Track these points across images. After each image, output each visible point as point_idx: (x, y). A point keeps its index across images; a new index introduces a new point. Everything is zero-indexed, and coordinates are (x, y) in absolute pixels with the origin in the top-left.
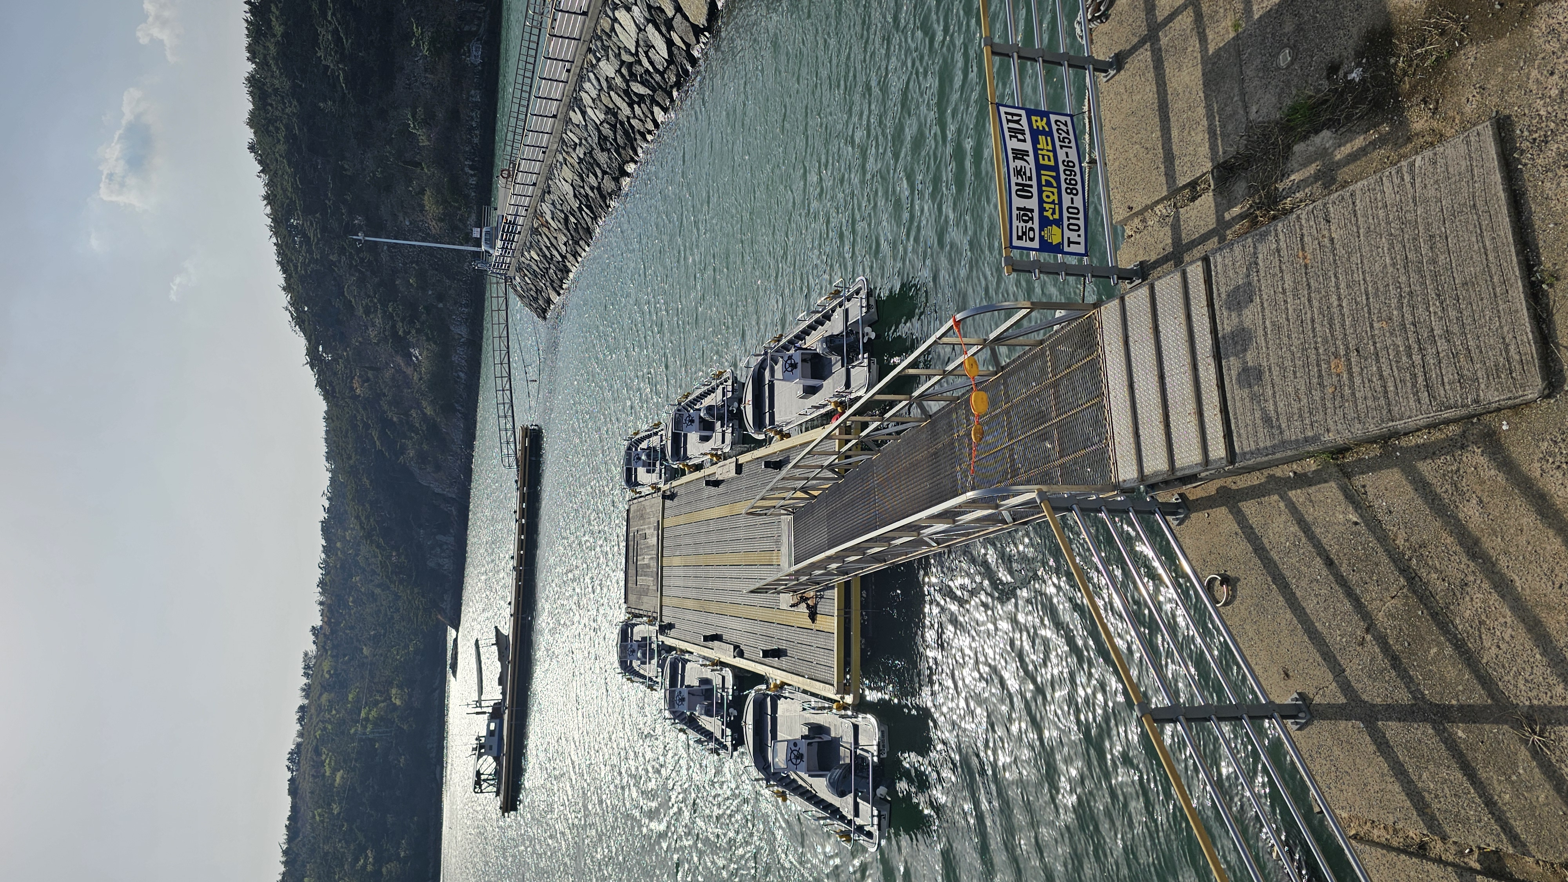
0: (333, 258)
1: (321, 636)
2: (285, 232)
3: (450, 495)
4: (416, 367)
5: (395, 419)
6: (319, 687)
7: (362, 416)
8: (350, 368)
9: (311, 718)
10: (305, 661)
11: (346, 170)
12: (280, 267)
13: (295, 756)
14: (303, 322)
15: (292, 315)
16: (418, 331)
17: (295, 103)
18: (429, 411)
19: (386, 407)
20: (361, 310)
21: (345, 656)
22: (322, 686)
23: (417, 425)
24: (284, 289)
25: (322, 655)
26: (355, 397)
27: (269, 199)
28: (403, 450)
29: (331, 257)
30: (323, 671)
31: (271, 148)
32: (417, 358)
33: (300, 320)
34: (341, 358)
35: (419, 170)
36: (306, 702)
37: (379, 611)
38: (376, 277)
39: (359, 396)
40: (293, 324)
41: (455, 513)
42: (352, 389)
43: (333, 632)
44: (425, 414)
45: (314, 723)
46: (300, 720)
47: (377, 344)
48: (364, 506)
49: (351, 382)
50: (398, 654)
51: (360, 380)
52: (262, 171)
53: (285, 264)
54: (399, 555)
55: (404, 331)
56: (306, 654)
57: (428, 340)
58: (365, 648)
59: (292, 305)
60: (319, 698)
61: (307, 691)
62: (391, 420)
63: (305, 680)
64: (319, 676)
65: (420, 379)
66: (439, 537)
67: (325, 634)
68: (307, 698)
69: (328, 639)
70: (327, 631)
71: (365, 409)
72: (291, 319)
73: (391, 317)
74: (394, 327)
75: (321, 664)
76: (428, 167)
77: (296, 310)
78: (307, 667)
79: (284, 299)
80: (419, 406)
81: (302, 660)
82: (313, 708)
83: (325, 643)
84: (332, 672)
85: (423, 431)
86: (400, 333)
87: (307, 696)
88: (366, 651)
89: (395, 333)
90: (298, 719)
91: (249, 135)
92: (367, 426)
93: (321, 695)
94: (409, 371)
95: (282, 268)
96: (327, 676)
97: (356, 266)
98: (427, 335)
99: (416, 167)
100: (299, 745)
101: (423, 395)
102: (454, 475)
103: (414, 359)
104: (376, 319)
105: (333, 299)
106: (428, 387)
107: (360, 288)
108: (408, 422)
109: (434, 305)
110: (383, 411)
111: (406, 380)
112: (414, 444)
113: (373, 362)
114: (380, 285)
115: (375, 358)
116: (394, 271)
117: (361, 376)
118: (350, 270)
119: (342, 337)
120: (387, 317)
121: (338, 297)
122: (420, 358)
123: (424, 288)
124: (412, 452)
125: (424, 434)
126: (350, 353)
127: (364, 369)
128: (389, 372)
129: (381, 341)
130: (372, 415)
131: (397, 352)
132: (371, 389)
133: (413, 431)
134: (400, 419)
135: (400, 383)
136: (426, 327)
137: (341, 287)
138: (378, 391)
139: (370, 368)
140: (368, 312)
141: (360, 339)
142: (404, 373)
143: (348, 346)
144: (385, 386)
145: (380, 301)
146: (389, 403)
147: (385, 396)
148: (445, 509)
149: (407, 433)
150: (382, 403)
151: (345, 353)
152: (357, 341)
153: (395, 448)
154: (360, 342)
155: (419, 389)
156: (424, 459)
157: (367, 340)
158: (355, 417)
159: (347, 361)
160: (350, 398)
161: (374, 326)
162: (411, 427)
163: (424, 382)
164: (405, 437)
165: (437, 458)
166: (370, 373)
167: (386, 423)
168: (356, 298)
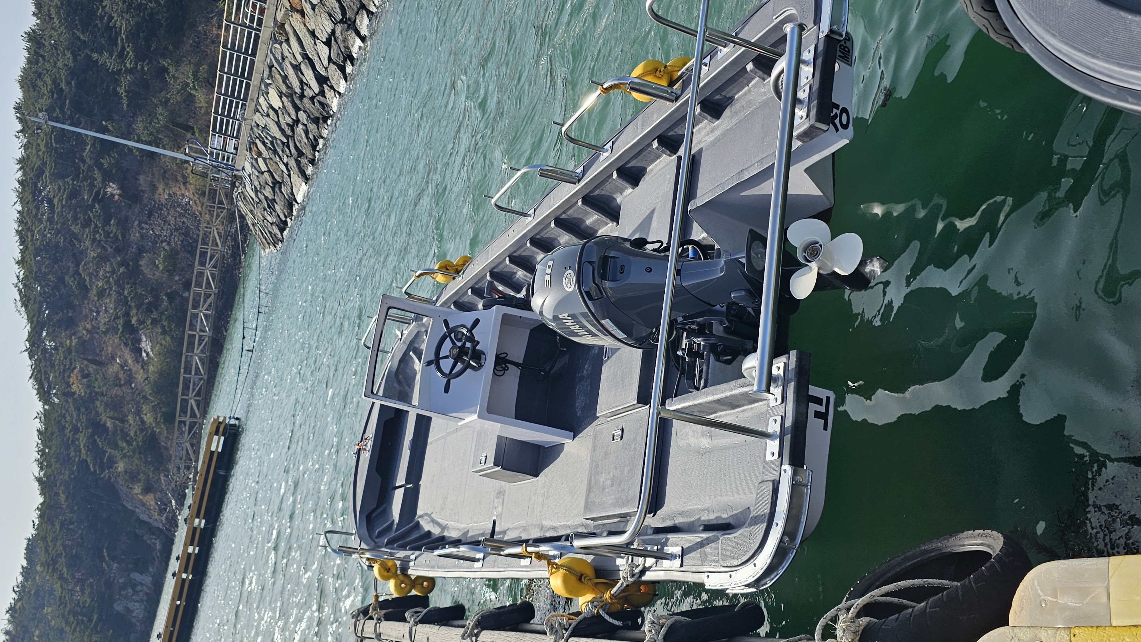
0: (76, 229)
2: (30, 198)
3: (156, 524)
4: (144, 365)
5: (109, 424)
8: (71, 359)
12: (17, 238)
14: (30, 300)
15: (20, 292)
16: (154, 322)
17: (69, 55)
18: (148, 418)
19: (101, 409)
20: (95, 292)
23: (132, 434)
24: (18, 263)
26: (67, 394)
27: (23, 162)
28: (112, 462)
29: (72, 228)
32: (148, 354)
33: (26, 300)
34: (63, 347)
38: (119, 255)
39: (74, 393)
40: (19, 304)
41: (158, 547)
42: (68, 385)
44: (143, 422)
47: (105, 333)
48: (53, 525)
49: (69, 377)
51: (79, 375)
52: (20, 132)
53: (23, 237)
54: (82, 590)
55: (138, 320)
57: (164, 333)
59: (22, 281)
62: (104, 425)
65: (146, 379)
66: (136, 576)
71: (78, 409)
72: (18, 298)
73: (126, 302)
74: (127, 314)
77: (25, 285)
80: (138, 412)
85: (137, 442)
86: (133, 322)
89: (127, 324)
92: (76, 430)
94: (136, 368)
95: (20, 238)
97: (100, 241)
98: (163, 327)
101: (145, 397)
102: (165, 500)
103: (144, 355)
104: (110, 303)
105: (67, 278)
106: (153, 390)
107: (98, 266)
108: (122, 431)
109: (178, 293)
110: (97, 413)
111: (130, 378)
112: (124, 456)
113: (98, 355)
114: (121, 264)
115: (101, 351)
116: (141, 250)
117: (82, 370)
118: (92, 244)
119: (70, 324)
120: (122, 301)
121: (73, 276)
122: (151, 353)
123: (171, 271)
124: (121, 467)
125: (138, 446)
126: (75, 341)
127: (86, 362)
128: (113, 369)
129: (111, 329)
130: (84, 418)
131: (126, 345)
132: (89, 386)
133: (127, 442)
134: (115, 426)
135: (122, 382)
136: (164, 317)
137: (78, 265)
138: (96, 390)
139: (93, 362)
140: (101, 294)
141: (89, 326)
142: (130, 370)
143: (74, 334)
144: (105, 384)
145: (117, 282)
146: (107, 405)
147: (102, 395)
148: (149, 542)
149: (120, 443)
150: (98, 403)
151: (68, 342)
152: (85, 328)
153: (102, 460)
154: (87, 330)
155: (143, 391)
156: (132, 476)
157: (95, 328)
158: (64, 416)
159: (69, 350)
160: (65, 394)
161: (106, 311)
162: (125, 436)
163: (149, 382)
164: (116, 447)
165: (149, 476)
166: (92, 368)
167: (98, 427)
168: (90, 277)
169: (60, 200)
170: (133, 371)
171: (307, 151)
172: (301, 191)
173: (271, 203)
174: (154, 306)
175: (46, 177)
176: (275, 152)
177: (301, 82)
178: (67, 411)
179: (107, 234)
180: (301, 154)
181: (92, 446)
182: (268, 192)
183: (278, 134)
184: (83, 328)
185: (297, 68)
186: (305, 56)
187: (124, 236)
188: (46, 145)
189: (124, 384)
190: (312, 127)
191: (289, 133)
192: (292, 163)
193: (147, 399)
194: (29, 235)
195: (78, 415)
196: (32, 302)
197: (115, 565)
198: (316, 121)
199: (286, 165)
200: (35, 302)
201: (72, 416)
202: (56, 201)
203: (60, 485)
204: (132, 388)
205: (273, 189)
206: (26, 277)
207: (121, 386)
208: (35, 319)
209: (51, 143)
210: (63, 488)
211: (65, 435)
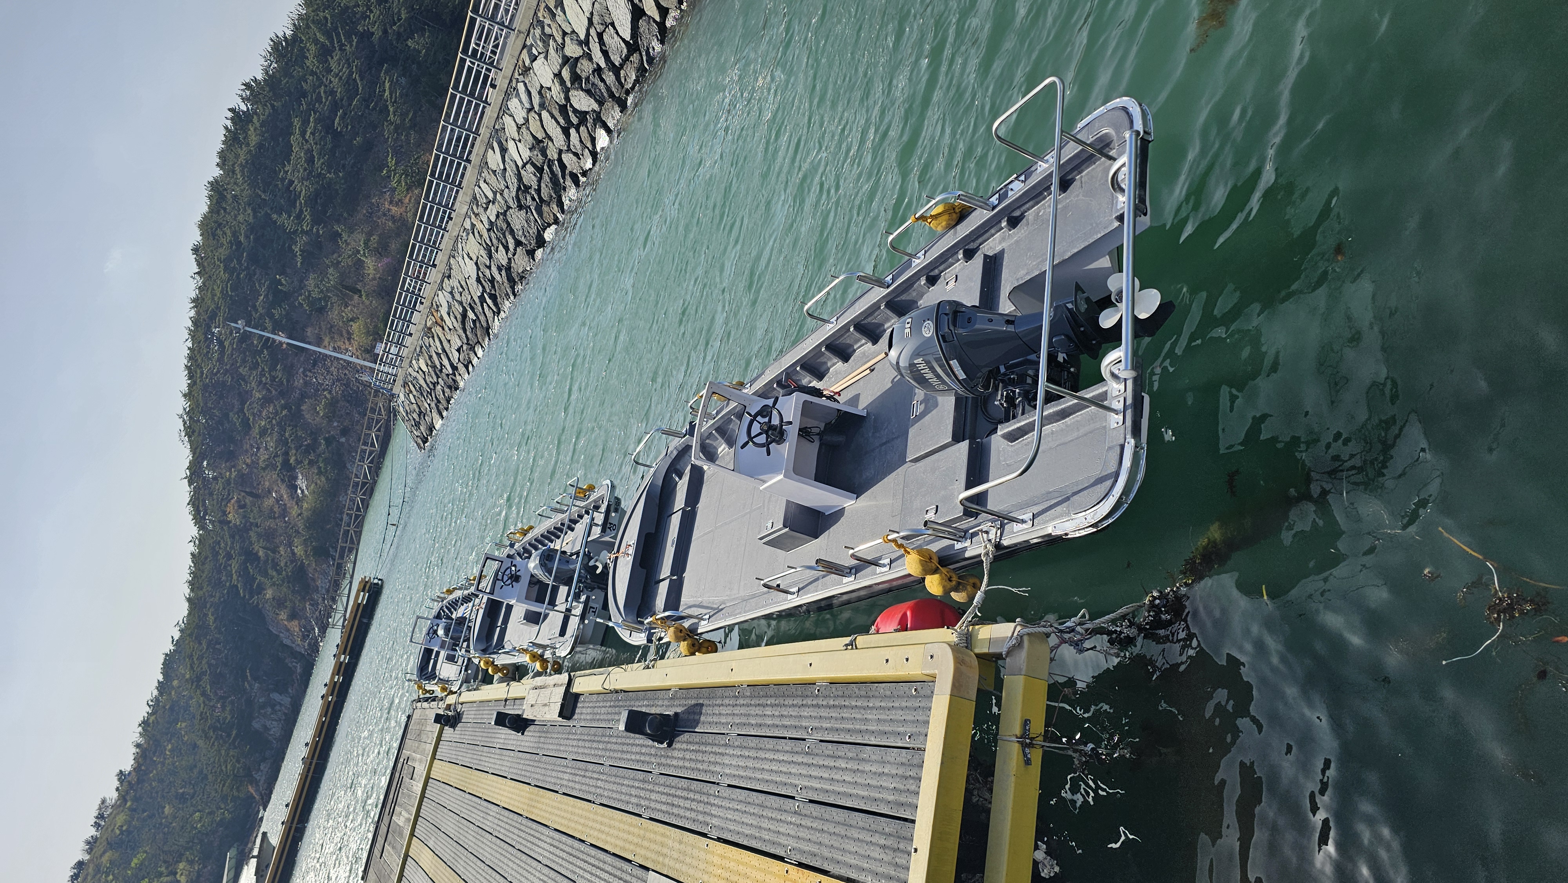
0: (243, 371)
1: (125, 784)
2: (202, 339)
3: (298, 649)
4: (299, 501)
5: (261, 553)
6: (105, 843)
8: (229, 490)
9: (86, 877)
10: (100, 809)
11: (282, 285)
12: (186, 372)
14: (194, 432)
15: (185, 423)
16: (311, 463)
17: (249, 211)
18: (299, 550)
19: (254, 539)
20: (257, 431)
21: (144, 811)
22: (108, 843)
23: (282, 564)
24: (185, 395)
25: (120, 806)
26: (224, 522)
27: (197, 302)
28: (261, 589)
29: (241, 370)
30: (115, 825)
31: (212, 252)
32: (303, 491)
33: (190, 431)
34: (223, 479)
35: (356, 297)
36: (87, 857)
37: (195, 766)
38: (283, 399)
39: (230, 522)
40: (183, 434)
41: (299, 670)
42: (225, 513)
43: (140, 781)
44: (294, 554)
46: (74, 878)
47: (264, 469)
48: (200, 644)
49: (226, 506)
50: (200, 821)
51: (236, 506)
52: (196, 274)
53: (192, 371)
54: (223, 707)
55: (296, 459)
56: (103, 801)
57: (320, 474)
58: (167, 807)
59: (188, 413)
60: (101, 856)
61: (92, 844)
62: (256, 554)
63: (93, 832)
64: (110, 830)
65: (300, 515)
66: (275, 696)
67: (130, 783)
68: (89, 853)
69: (131, 788)
70: (134, 779)
71: (232, 537)
72: (182, 429)
73: (286, 443)
74: (286, 454)
75: (115, 817)
76: (367, 295)
77: (191, 418)
78: (100, 816)
79: (180, 404)
80: (290, 544)
81: (97, 807)
82: (91, 866)
83: (127, 793)
84: (124, 828)
85: (287, 572)
86: (291, 461)
87: (89, 851)
88: (167, 810)
89: (286, 463)
90: (72, 876)
91: (196, 237)
92: (229, 556)
93: (104, 853)
94: (290, 503)
95: (189, 373)
96: (118, 832)
97: (266, 384)
98: (319, 468)
99: (356, 293)
101: (297, 532)
102: (308, 627)
103: (299, 491)
104: (271, 442)
105: (231, 414)
106: (305, 525)
107: (263, 406)
108: (273, 560)
109: (335, 438)
110: (251, 542)
111: (284, 512)
112: (274, 584)
113: (255, 488)
114: (284, 407)
115: (258, 485)
116: (303, 396)
117: (238, 501)
118: (258, 386)
119: (231, 456)
120: (282, 441)
121: (237, 413)
122: (306, 492)
123: (329, 418)
124: (269, 594)
125: (287, 576)
126: (234, 474)
127: (243, 494)
128: (268, 502)
129: (270, 466)
130: (237, 547)
131: (283, 481)
132: (244, 517)
133: (276, 570)
134: (267, 555)
135: (276, 515)
136: (320, 460)
137: (243, 403)
138: (251, 520)
139: (250, 494)
140: (263, 432)
141: (248, 461)
142: (285, 505)
143: (234, 466)
144: (260, 517)
145: (279, 424)
146: (259, 535)
147: (257, 526)
148: (290, 665)
149: (270, 571)
150: (252, 534)
151: (228, 474)
152: (245, 463)
153: (252, 586)
154: (247, 465)
155: (296, 525)
156: (280, 603)
157: (255, 463)
158: (219, 543)
159: (228, 481)
160: (220, 522)
161: (266, 449)
162: (275, 565)
163: (303, 518)
164: (266, 574)
165: (295, 604)
166: (249, 499)
167: (250, 556)
168: (254, 416)
169: (231, 344)
170: (288, 505)
171: (444, 402)
172: (439, 423)
173: (417, 425)
174: (312, 448)
175: (219, 320)
176: (422, 394)
177: (441, 363)
178: (222, 538)
179: (273, 379)
180: (439, 401)
181: (244, 573)
182: (415, 416)
183: (424, 385)
184: (243, 462)
185: (438, 354)
186: (444, 350)
187: (288, 381)
188: (222, 292)
189: (279, 517)
190: (447, 390)
191: (432, 387)
192: (433, 405)
193: (299, 533)
194: (198, 371)
195: (233, 543)
196: (196, 434)
197: (257, 685)
198: (450, 387)
199: (429, 405)
200: (199, 435)
201: (226, 544)
202: (226, 344)
203: (211, 606)
204: (285, 522)
205: (419, 415)
206: (192, 409)
207: (275, 518)
208: (198, 450)
209: (227, 291)
210: (211, 610)
211: (217, 560)
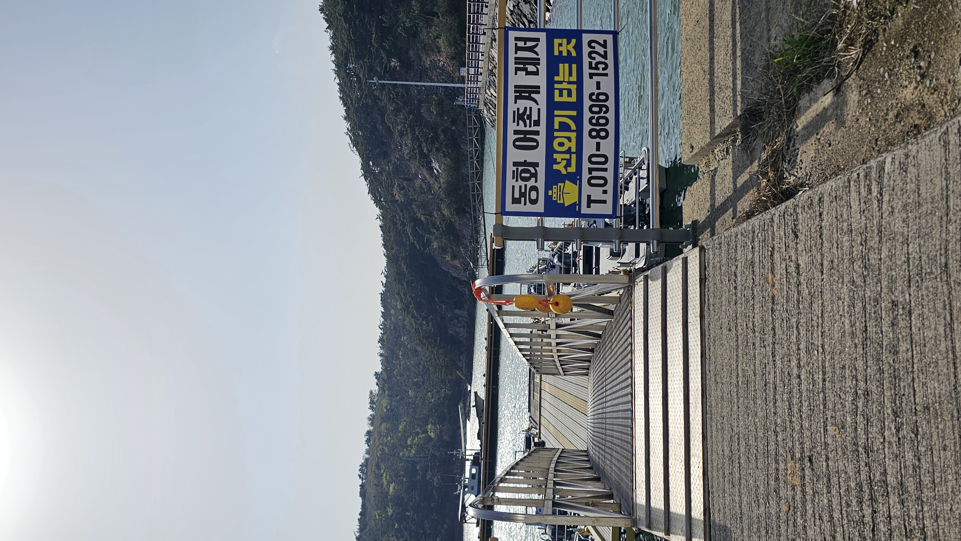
0: (377, 93)
1: (381, 380)
2: (344, 75)
3: (463, 279)
4: (437, 178)
5: (423, 219)
6: (380, 418)
7: (400, 216)
8: (391, 179)
9: (374, 441)
10: (370, 397)
11: (384, 22)
13: (364, 468)
14: (358, 143)
15: (351, 138)
16: (438, 150)
18: (446, 212)
19: (416, 210)
20: (397, 134)
21: (397, 396)
22: (382, 418)
23: (438, 224)
24: (345, 119)
25: (382, 394)
26: (394, 201)
27: (334, 48)
28: (429, 242)
30: (382, 406)
31: (333, 9)
32: (437, 170)
33: (356, 143)
34: (385, 172)
35: (435, 18)
36: (372, 428)
37: (420, 363)
38: (408, 107)
39: (398, 201)
40: (352, 146)
42: (393, 196)
43: (389, 377)
44: (443, 215)
45: (377, 445)
46: (368, 441)
47: (409, 160)
48: (402, 285)
49: (392, 190)
50: (432, 397)
51: (398, 189)
52: (327, 28)
53: (345, 100)
54: (427, 323)
55: (428, 149)
56: (371, 393)
57: (445, 156)
58: (410, 391)
59: (350, 131)
60: (380, 426)
61: (372, 420)
62: (420, 219)
63: (371, 412)
64: (380, 409)
65: (440, 188)
66: (457, 311)
67: (383, 379)
68: (372, 426)
69: (385, 382)
70: (385, 376)
71: (402, 210)
72: (350, 142)
73: (418, 138)
74: (420, 146)
75: (381, 402)
76: (442, 15)
77: (354, 134)
78: (372, 402)
79: (344, 125)
80: (439, 209)
81: (369, 397)
82: (376, 433)
83: (384, 386)
84: (388, 408)
85: (442, 228)
86: (425, 151)
87: (372, 424)
88: (411, 393)
89: (421, 152)
90: (366, 441)
92: (403, 224)
93: (381, 424)
94: (432, 181)
95: (343, 102)
96: (385, 410)
97: (393, 98)
98: (444, 152)
99: (434, 16)
100: (367, 460)
101: (442, 200)
102: (466, 263)
103: (435, 171)
104: (408, 141)
105: (378, 126)
106: (445, 194)
107: (396, 115)
108: (432, 221)
109: (449, 127)
110: (414, 212)
111: (430, 188)
112: (436, 238)
113: (407, 174)
114: (409, 113)
115: (408, 171)
116: (420, 102)
117: (399, 185)
118: (389, 101)
119: (385, 155)
120: (415, 138)
121: (381, 124)
122: (439, 170)
124: (435, 245)
125: (443, 230)
126: (391, 167)
127: (400, 180)
128: (418, 182)
129: (412, 157)
130: (407, 216)
131: (423, 166)
132: (405, 196)
133: (436, 228)
134: (426, 219)
135: (426, 191)
136: (443, 146)
137: (383, 116)
138: (411, 197)
139: (405, 179)
140: (401, 135)
141: (397, 156)
142: (429, 182)
143: (389, 162)
144: (415, 194)
145: (410, 126)
146: (417, 206)
147: (415, 201)
148: (461, 290)
149: (431, 230)
150: (414, 206)
151: (387, 168)
152: (395, 158)
153: (423, 241)
154: (397, 159)
155: (439, 195)
156: (444, 250)
157: (402, 158)
158: (395, 216)
159: (389, 174)
160: (391, 202)
161: (406, 145)
162: (434, 225)
163: (442, 190)
164: (430, 233)
165: (453, 249)
166: (405, 183)
167: (416, 222)
168: (393, 124)
169: (364, 75)
170: (431, 183)
174: (435, 138)
175: (352, 60)
178: (396, 212)
179: (397, 94)
181: (415, 233)
187: (407, 93)
188: (348, 39)
194: (349, 99)
195: (403, 215)
196: (360, 144)
197: (444, 306)
200: (362, 145)
202: (361, 75)
203: (402, 259)
204: (432, 194)
206: (352, 128)
207: (425, 193)
208: (364, 156)
209: (351, 37)
210: (403, 262)
211: (397, 228)
